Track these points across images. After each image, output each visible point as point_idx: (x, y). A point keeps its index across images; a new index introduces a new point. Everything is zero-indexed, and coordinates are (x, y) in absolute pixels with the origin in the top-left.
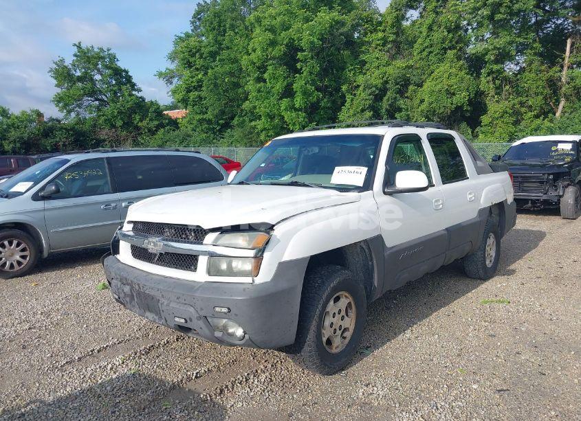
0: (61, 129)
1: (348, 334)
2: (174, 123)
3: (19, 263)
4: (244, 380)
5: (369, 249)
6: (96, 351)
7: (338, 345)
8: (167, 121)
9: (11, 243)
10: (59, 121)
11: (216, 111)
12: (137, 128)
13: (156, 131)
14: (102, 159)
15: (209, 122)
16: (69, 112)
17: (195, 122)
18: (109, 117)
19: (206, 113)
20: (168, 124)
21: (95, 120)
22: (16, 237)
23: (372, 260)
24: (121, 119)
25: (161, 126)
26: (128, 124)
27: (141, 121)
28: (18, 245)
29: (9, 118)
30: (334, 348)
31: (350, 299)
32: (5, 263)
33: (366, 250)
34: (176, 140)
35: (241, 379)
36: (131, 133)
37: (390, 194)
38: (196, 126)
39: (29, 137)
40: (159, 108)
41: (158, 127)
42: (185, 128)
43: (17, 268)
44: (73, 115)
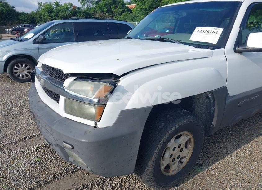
0: (80, 12)
1: (185, 161)
2: (130, 10)
3: (27, 75)
4: (102, 182)
5: (213, 98)
6: (27, 138)
7: (175, 168)
8: (127, 9)
9: (22, 65)
10: (80, 9)
11: (149, 4)
12: (113, 12)
13: (121, 14)
14: (72, 22)
15: (146, 9)
16: (84, 4)
17: (139, 10)
18: (101, 7)
19: (144, 5)
20: (127, 11)
21: (94, 8)
22: (24, 62)
23: (214, 106)
24: (106, 8)
25: (124, 11)
26: (109, 11)
27: (115, 9)
28: (26, 66)
29: (60, 7)
30: (171, 171)
31: (190, 136)
32: (19, 75)
33: (211, 99)
34: (130, 18)
35: (100, 181)
36: (110, 15)
37: (240, 52)
38: (140, 12)
39: (67, 16)
40: (123, 3)
41: (122, 12)
42: (135, 12)
43: (25, 78)
44: (86, 6)
